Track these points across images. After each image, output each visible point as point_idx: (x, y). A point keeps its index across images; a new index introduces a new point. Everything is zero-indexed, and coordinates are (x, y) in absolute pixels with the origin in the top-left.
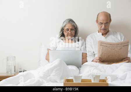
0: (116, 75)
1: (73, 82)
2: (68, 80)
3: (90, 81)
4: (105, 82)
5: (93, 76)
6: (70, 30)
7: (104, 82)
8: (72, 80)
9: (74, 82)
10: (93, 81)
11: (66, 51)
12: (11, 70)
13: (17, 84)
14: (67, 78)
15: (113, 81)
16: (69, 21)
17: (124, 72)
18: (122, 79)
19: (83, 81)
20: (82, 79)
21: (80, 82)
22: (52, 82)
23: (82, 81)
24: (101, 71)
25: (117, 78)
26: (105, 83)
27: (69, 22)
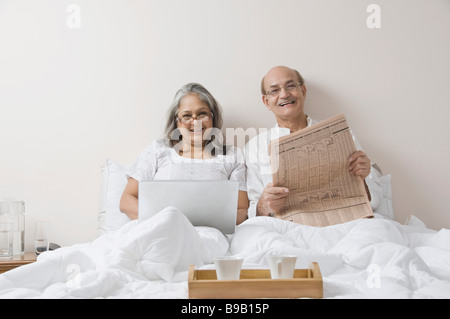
0: (341, 255)
1: (216, 278)
2: (199, 274)
3: (267, 274)
4: (312, 276)
5: (275, 258)
6: (194, 116)
7: (307, 277)
8: (212, 274)
9: (220, 278)
10: (274, 276)
11: (184, 181)
12: (11, 245)
13: (42, 290)
14: (196, 268)
15: (332, 273)
16: (189, 88)
17: (363, 247)
18: (357, 268)
19: (245, 274)
20: (243, 268)
21: (236, 278)
22: (151, 280)
23: (241, 277)
24: (295, 245)
25: (344, 263)
26: (309, 279)
27: (191, 90)
